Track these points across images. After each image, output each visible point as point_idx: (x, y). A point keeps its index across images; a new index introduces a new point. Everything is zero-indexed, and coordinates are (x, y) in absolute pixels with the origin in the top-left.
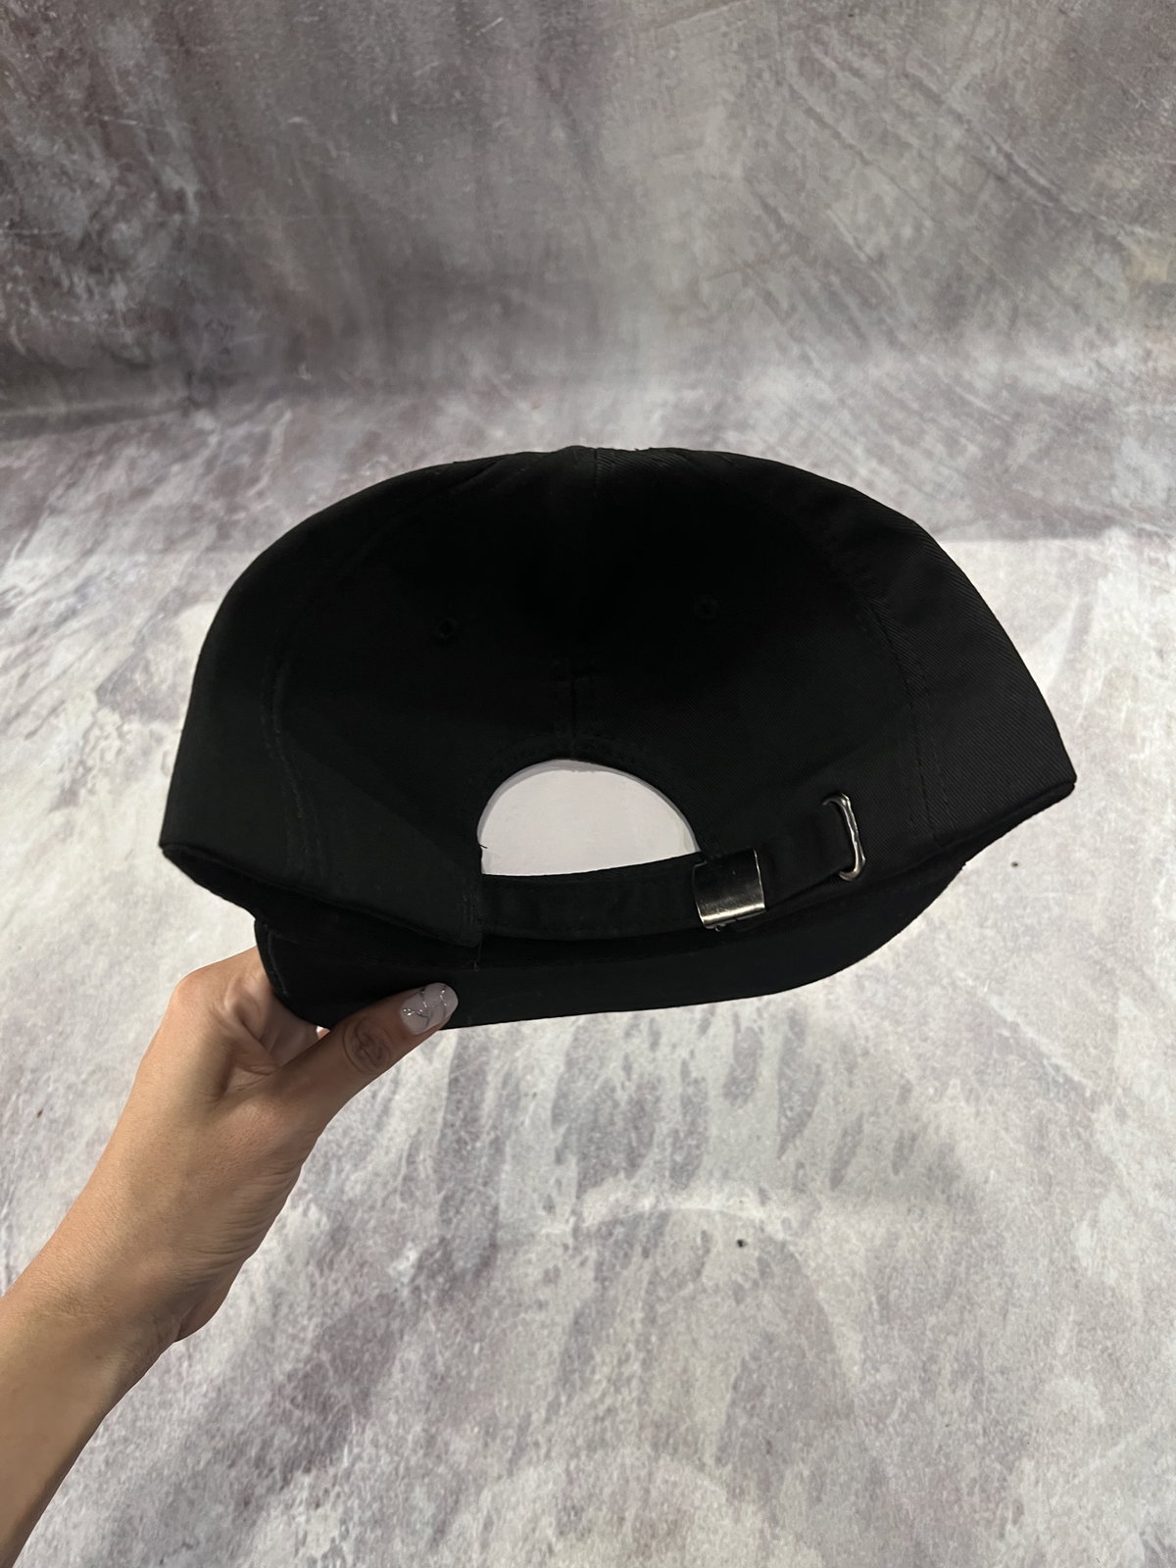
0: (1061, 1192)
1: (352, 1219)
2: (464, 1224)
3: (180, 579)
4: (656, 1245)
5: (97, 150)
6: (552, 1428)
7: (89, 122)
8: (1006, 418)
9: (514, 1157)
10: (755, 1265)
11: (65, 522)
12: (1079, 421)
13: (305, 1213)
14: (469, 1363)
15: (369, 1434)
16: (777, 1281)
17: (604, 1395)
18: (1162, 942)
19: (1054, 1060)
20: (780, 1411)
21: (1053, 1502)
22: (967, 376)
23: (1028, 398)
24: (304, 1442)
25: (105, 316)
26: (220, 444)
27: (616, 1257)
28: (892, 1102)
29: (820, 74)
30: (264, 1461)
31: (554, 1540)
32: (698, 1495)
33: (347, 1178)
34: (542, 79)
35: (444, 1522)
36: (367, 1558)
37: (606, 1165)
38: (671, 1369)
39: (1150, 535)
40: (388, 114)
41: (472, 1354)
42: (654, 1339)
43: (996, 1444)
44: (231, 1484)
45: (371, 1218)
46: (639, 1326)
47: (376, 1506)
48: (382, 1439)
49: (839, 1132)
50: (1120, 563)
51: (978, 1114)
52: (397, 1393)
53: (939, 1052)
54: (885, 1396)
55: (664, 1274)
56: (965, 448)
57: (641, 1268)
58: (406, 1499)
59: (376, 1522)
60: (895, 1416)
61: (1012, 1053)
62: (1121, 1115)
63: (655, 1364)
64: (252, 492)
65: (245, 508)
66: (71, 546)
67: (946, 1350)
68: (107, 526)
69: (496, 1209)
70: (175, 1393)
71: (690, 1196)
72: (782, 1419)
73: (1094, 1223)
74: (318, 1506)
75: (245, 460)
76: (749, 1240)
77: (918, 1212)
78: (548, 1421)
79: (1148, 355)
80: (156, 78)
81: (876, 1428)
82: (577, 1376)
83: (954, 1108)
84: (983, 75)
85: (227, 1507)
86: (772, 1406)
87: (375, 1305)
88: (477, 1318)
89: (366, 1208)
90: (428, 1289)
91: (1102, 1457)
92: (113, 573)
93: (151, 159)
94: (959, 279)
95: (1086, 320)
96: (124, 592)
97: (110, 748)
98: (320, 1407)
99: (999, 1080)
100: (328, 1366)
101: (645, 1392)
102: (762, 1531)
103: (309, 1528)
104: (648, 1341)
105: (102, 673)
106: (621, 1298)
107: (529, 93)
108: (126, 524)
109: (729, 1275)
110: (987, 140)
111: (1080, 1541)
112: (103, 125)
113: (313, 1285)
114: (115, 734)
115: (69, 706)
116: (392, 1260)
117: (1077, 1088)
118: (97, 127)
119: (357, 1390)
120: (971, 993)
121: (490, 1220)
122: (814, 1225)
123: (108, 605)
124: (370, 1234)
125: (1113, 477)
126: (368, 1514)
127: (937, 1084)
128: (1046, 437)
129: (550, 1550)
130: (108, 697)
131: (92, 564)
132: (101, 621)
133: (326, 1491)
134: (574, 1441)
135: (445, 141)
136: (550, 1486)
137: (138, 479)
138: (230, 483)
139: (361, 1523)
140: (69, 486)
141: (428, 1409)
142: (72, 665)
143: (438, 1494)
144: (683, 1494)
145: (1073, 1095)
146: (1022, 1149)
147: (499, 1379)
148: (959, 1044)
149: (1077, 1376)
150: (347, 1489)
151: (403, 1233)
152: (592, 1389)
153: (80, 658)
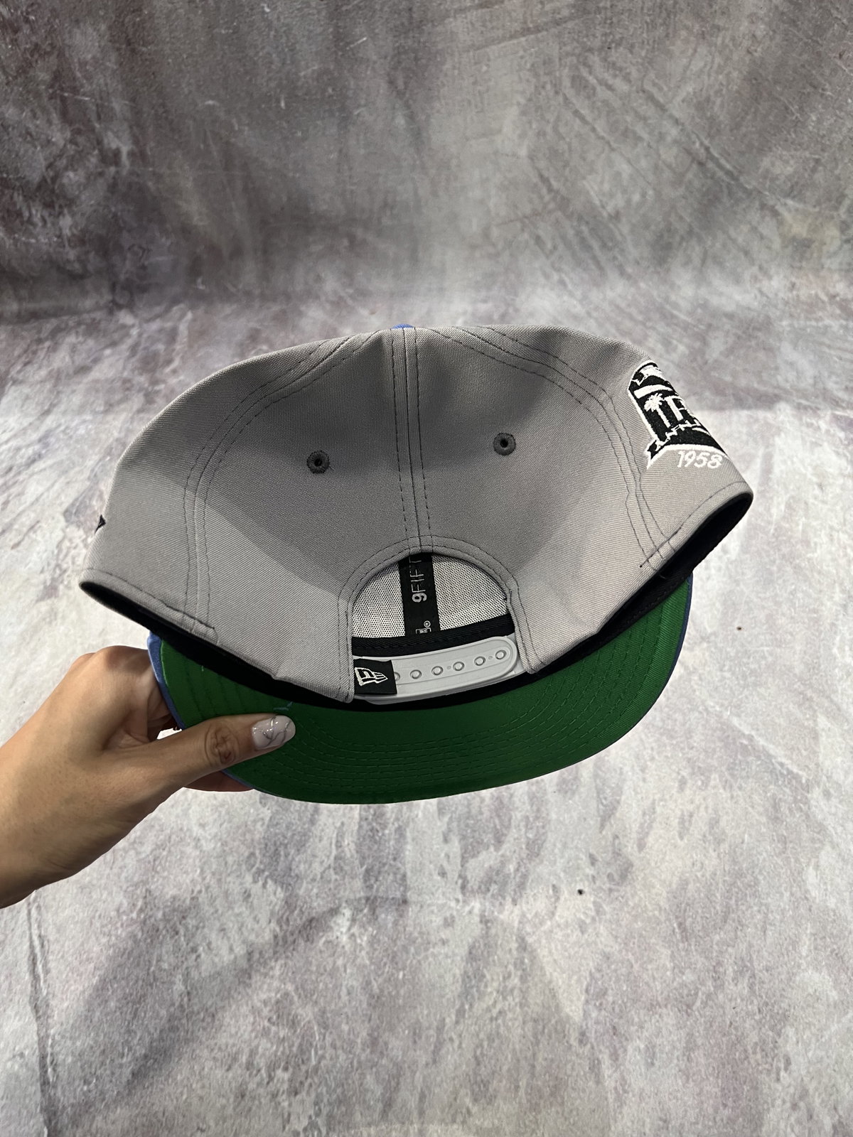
0: (793, 848)
1: (299, 889)
2: (382, 888)
3: (120, 432)
4: (521, 896)
5: (55, 117)
6: (461, 1027)
7: (51, 98)
8: (702, 327)
9: (413, 839)
10: (591, 906)
11: (26, 390)
12: (751, 330)
13: (264, 886)
14: (396, 986)
15: (328, 1039)
16: (608, 916)
17: (495, 1002)
18: (841, 679)
19: (779, 759)
20: (620, 1006)
21: (810, 1054)
22: (673, 298)
23: (715, 314)
24: (281, 1049)
25: (55, 239)
26: (140, 335)
27: (493, 906)
28: (674, 791)
29: (585, 87)
30: (252, 1064)
31: (470, 1105)
32: (569, 1066)
33: (293, 859)
34: (392, 82)
35: (390, 1098)
36: (337, 1128)
37: (480, 843)
38: (541, 981)
39: (806, 408)
40: (278, 101)
41: (397, 978)
42: (526, 961)
43: (768, 1018)
44: (230, 1083)
45: (313, 887)
46: (515, 953)
47: (339, 1091)
48: (338, 1044)
49: (640, 813)
50: (788, 426)
51: (732, 797)
52: (346, 1010)
53: (701, 756)
54: (690, 991)
55: (529, 916)
56: (676, 347)
57: (512, 912)
58: (361, 1084)
59: (340, 1102)
60: (698, 1003)
61: (750, 755)
62: (827, 794)
63: (529, 978)
64: (168, 370)
65: (164, 382)
66: (33, 409)
67: (727, 956)
68: (58, 393)
69: (404, 876)
70: (180, 1020)
71: (542, 862)
72: (621, 1011)
73: (817, 867)
74: (296, 1094)
75: (161, 347)
76: (586, 890)
77: (699, 865)
78: (457, 1022)
79: (793, 285)
80: (107, 68)
81: (687, 1012)
82: (475, 989)
83: (716, 794)
84: (695, 93)
85: (228, 1100)
86: (614, 1002)
87: (323, 949)
88: (399, 954)
89: (309, 880)
90: (361, 935)
91: (839, 1022)
92: (67, 428)
93: (97, 126)
94: (669, 231)
95: (752, 262)
96: (77, 441)
97: (79, 555)
98: (291, 1023)
99: (744, 774)
100: (293, 994)
101: (524, 997)
102: (616, 1088)
103: (291, 1110)
104: (522, 963)
105: (67, 500)
106: (500, 933)
107: (381, 91)
108: (73, 392)
109: (575, 914)
110: (693, 137)
111: (830, 1081)
112: (63, 100)
113: (276, 937)
114: (81, 545)
115: (43, 524)
116: (332, 916)
117: (796, 777)
118: (58, 102)
119: (316, 1010)
120: (719, 716)
121: (400, 885)
122: (630, 877)
123: (66, 451)
124: (314, 898)
125: (777, 368)
126: (334, 1097)
127: (703, 778)
128: (731, 340)
129: (469, 1112)
130: (74, 518)
131: (50, 421)
132: (62, 462)
133: (301, 1083)
134: (478, 1035)
135: (319, 122)
136: (464, 1067)
137: (80, 359)
138: (150, 364)
139: (330, 1104)
140: (26, 364)
141: (370, 1020)
142: (42, 494)
143: (384, 1079)
144: (558, 1067)
145: (794, 782)
146: (764, 819)
147: (419, 995)
148: (714, 750)
149: (816, 969)
150: (316, 1080)
151: (338, 896)
152: (487, 998)
153: (48, 490)
